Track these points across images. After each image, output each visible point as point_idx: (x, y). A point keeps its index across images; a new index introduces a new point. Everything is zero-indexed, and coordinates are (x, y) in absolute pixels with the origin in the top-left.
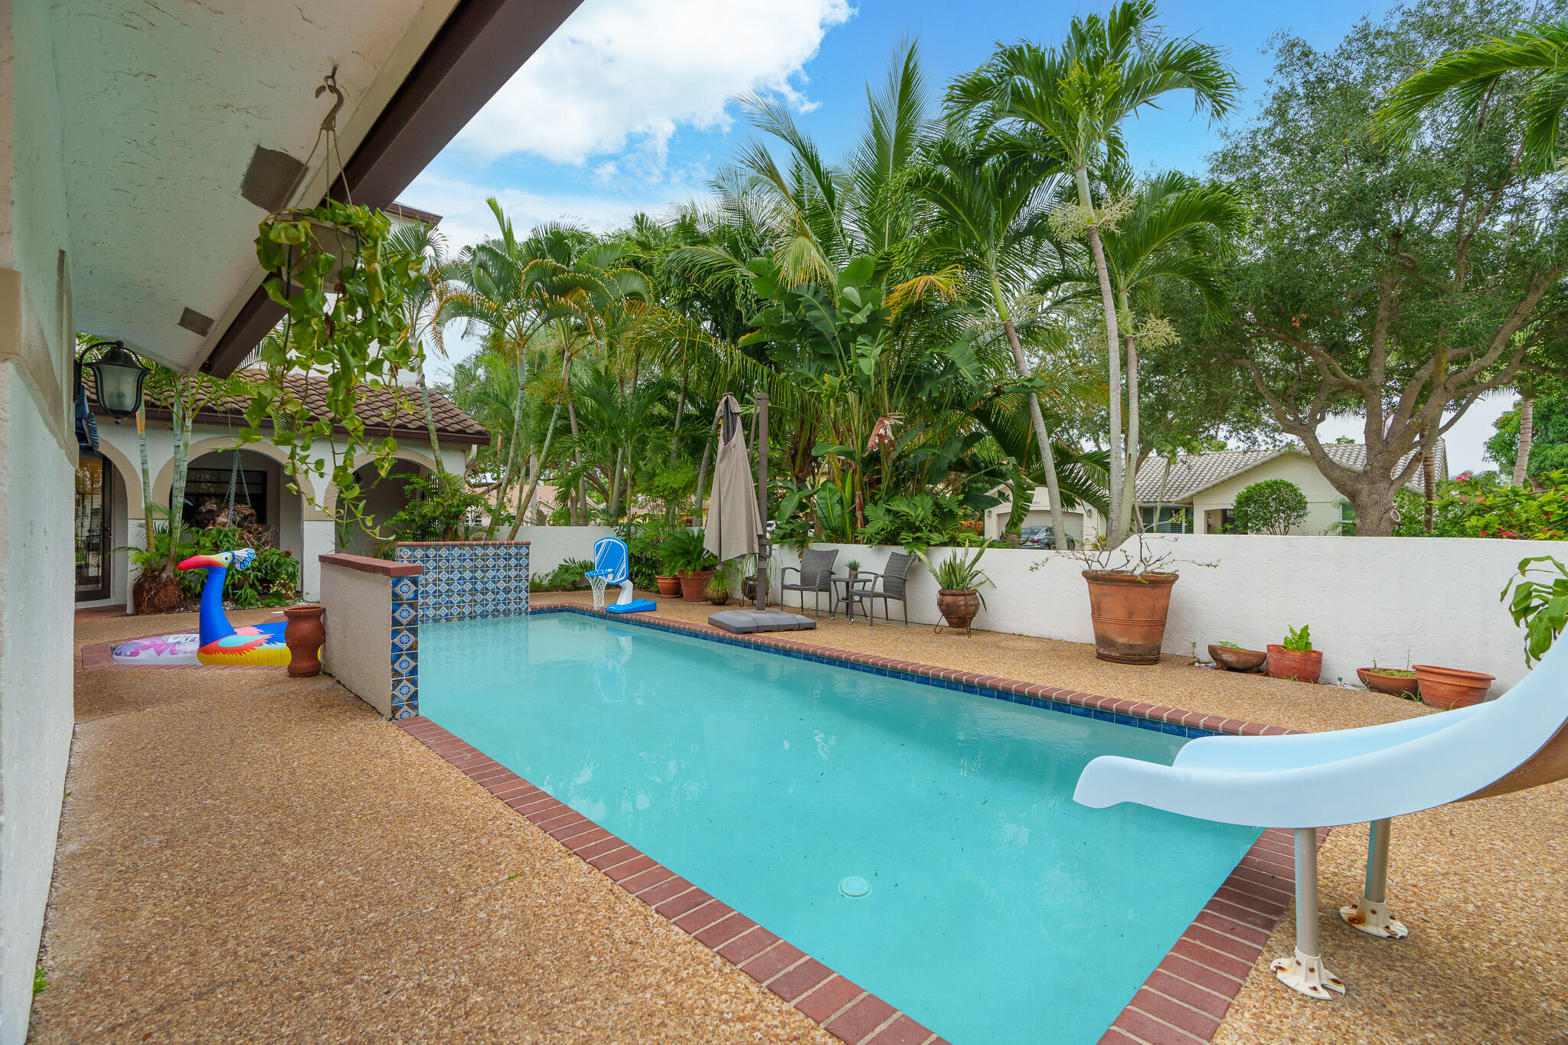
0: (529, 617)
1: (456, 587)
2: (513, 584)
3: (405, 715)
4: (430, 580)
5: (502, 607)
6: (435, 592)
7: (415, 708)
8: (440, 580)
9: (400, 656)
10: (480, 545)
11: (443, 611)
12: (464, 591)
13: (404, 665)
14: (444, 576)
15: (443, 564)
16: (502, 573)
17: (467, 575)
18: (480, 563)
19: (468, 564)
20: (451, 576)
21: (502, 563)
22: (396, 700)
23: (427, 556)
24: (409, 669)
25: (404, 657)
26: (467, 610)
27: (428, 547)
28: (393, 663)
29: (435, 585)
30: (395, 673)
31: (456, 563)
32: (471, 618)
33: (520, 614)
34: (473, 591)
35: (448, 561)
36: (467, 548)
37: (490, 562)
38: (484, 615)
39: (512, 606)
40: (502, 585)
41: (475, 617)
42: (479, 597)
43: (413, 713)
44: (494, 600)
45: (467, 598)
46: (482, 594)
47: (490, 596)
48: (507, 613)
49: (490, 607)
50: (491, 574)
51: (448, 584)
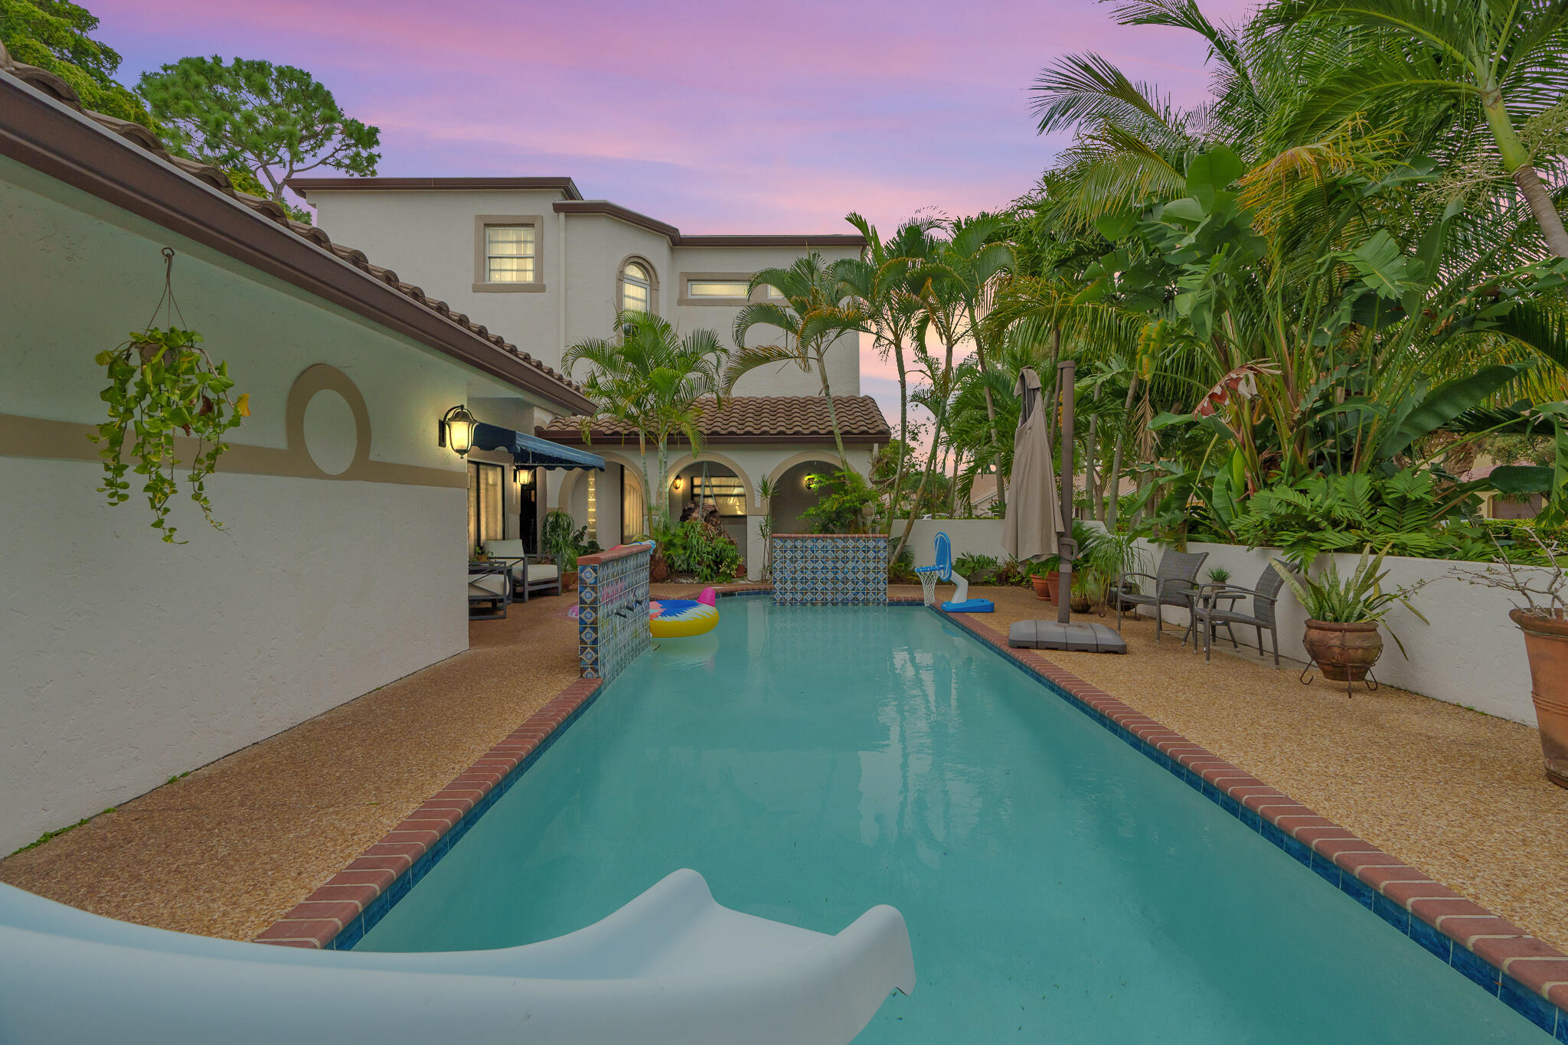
0: (887, 608)
1: (820, 575)
2: (871, 575)
3: (590, 676)
4: (798, 568)
5: (861, 597)
6: (802, 579)
7: (596, 671)
8: (806, 568)
9: (585, 628)
10: (840, 538)
11: (809, 596)
12: (827, 579)
13: (589, 635)
14: (810, 565)
15: (809, 554)
16: (861, 565)
17: (830, 565)
18: (840, 554)
19: (830, 555)
20: (816, 565)
21: (861, 555)
22: (583, 663)
23: (796, 547)
24: (592, 639)
25: (588, 630)
26: (829, 597)
27: (796, 539)
28: (581, 633)
29: (802, 572)
30: (582, 641)
31: (820, 554)
32: (833, 604)
33: (878, 604)
34: (835, 580)
35: (813, 551)
36: (829, 540)
37: (850, 554)
38: (845, 603)
39: (871, 597)
40: (861, 576)
41: (837, 604)
42: (840, 586)
43: (595, 675)
44: (853, 589)
45: (830, 586)
46: (843, 583)
47: (850, 586)
48: (866, 602)
49: (850, 596)
50: (850, 565)
51: (813, 572)
